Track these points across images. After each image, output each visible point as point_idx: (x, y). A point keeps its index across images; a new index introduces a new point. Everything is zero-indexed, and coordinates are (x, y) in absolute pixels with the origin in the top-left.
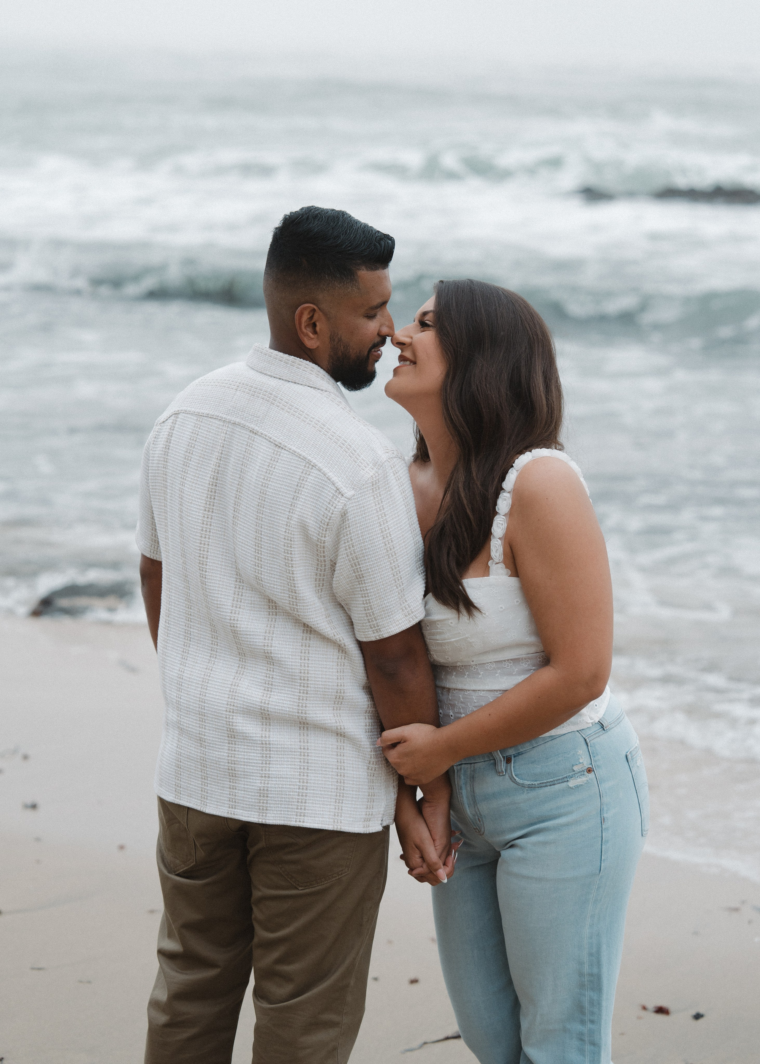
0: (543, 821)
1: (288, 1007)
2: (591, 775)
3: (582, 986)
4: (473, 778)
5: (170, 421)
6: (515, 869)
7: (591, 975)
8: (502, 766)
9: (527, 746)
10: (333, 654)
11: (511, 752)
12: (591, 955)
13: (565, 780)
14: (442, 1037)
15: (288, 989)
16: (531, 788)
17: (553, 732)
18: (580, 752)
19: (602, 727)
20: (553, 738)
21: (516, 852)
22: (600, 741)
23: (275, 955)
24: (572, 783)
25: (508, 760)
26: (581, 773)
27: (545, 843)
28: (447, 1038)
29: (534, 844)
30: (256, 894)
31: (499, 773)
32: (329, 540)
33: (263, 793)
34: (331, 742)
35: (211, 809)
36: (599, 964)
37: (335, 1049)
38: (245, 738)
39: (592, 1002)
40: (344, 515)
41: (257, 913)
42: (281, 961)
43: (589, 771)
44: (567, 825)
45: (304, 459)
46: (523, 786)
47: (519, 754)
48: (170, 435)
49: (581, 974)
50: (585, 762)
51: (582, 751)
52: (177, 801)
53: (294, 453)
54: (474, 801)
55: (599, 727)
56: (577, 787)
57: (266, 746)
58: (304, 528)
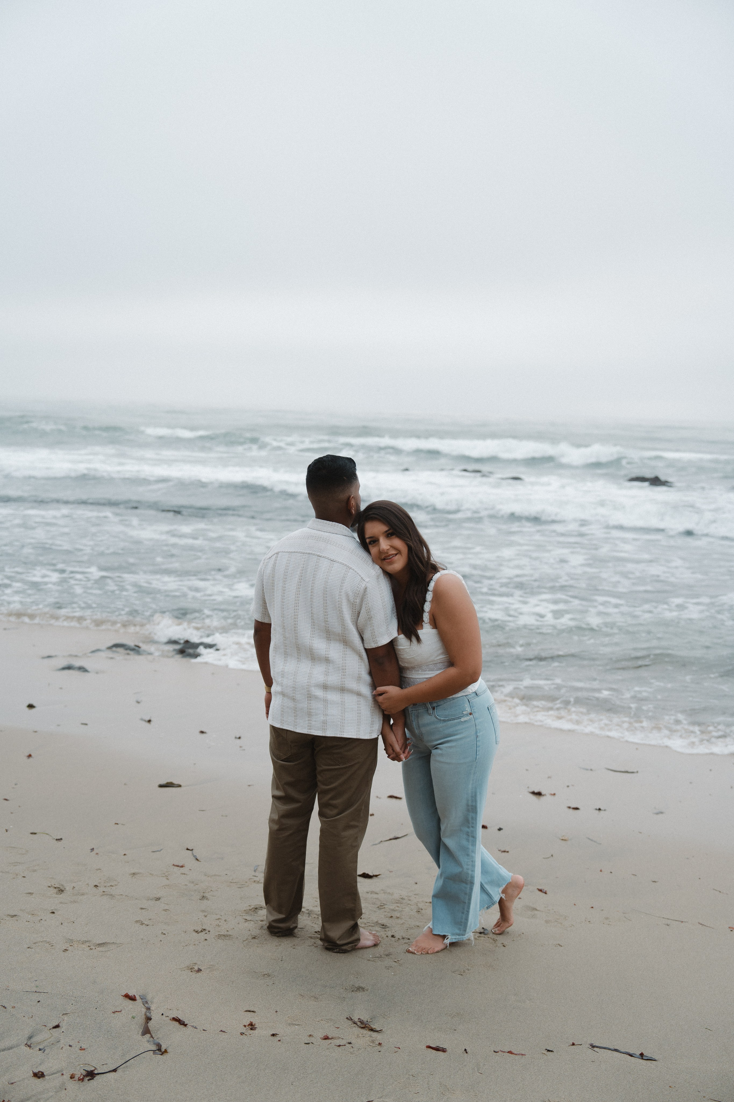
0: (450, 737)
1: (336, 819)
2: (471, 716)
3: (468, 810)
4: (418, 717)
5: (274, 557)
6: (439, 758)
7: (472, 806)
8: (431, 711)
9: (442, 702)
10: (356, 658)
11: (435, 705)
12: (472, 797)
13: (459, 718)
14: (389, 839)
15: (335, 811)
16: (444, 721)
17: (454, 696)
18: (466, 705)
19: (477, 694)
20: (454, 699)
21: (439, 751)
22: (476, 700)
23: (329, 796)
24: (462, 720)
25: (434, 708)
26: (467, 715)
27: (451, 747)
28: (391, 839)
29: (446, 747)
30: (319, 769)
31: (430, 714)
32: (358, 601)
33: (325, 723)
34: (355, 698)
35: (299, 730)
36: (476, 801)
37: (357, 838)
38: (316, 697)
39: (472, 818)
40: (366, 589)
41: (319, 778)
42: (332, 799)
43: (471, 714)
44: (460, 739)
45: (346, 565)
46: (440, 720)
47: (438, 706)
48: (275, 563)
49: (468, 805)
50: (468, 710)
51: (467, 705)
52: (281, 727)
53: (341, 563)
54: (419, 727)
55: (475, 694)
56: (465, 721)
57: (325, 701)
58: (347, 596)
